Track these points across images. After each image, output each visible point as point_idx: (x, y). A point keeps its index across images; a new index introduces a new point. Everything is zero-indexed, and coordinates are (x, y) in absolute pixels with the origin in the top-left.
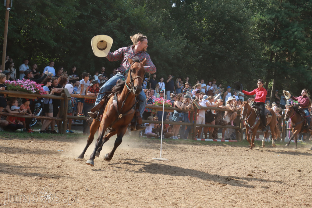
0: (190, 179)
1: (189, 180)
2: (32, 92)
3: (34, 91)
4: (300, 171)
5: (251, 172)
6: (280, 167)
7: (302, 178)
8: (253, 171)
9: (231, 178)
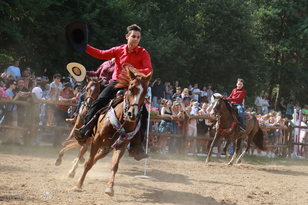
5: (251, 194)
8: (254, 192)
9: (227, 200)
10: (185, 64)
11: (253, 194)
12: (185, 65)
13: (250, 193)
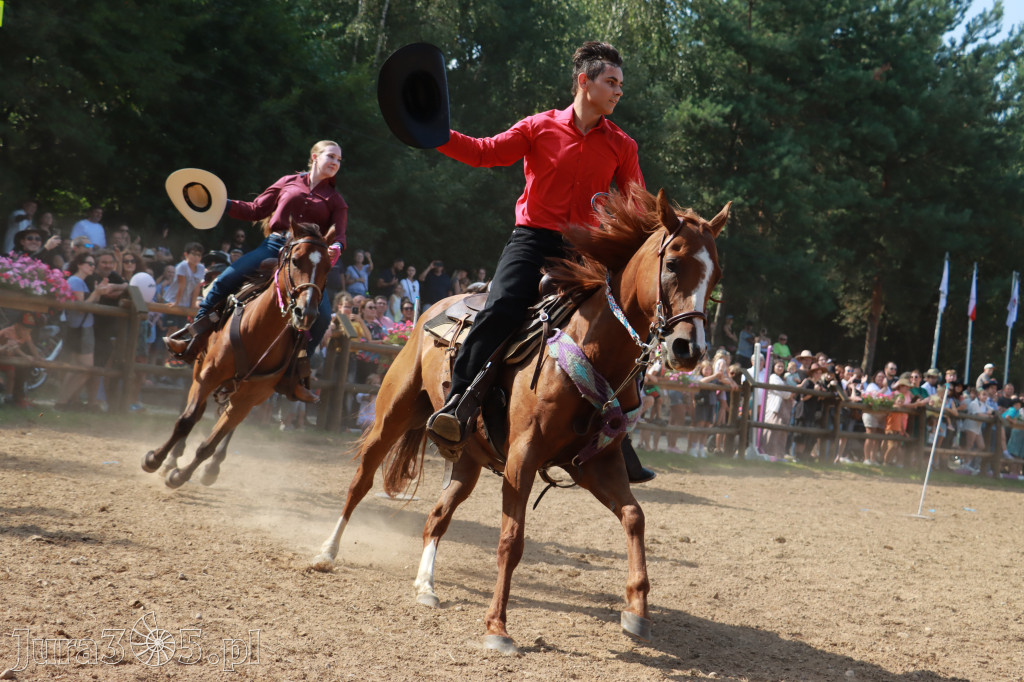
0: (477, 556)
1: (475, 558)
2: (35, 292)
3: (40, 291)
4: (781, 540)
6: (728, 528)
7: (788, 560)
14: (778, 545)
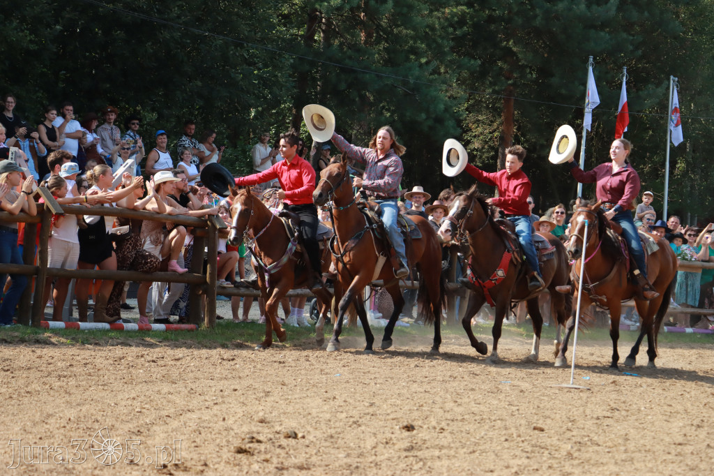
4: (409, 428)
5: (247, 440)
6: (344, 415)
7: (419, 453)
8: (255, 435)
9: (176, 465)
10: (31, 41)
11: (252, 442)
12: (32, 47)
13: (243, 439)
14: (406, 434)
